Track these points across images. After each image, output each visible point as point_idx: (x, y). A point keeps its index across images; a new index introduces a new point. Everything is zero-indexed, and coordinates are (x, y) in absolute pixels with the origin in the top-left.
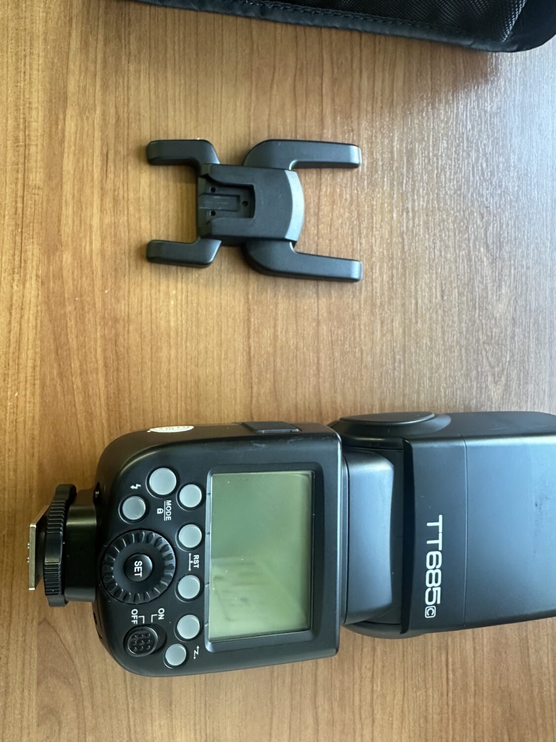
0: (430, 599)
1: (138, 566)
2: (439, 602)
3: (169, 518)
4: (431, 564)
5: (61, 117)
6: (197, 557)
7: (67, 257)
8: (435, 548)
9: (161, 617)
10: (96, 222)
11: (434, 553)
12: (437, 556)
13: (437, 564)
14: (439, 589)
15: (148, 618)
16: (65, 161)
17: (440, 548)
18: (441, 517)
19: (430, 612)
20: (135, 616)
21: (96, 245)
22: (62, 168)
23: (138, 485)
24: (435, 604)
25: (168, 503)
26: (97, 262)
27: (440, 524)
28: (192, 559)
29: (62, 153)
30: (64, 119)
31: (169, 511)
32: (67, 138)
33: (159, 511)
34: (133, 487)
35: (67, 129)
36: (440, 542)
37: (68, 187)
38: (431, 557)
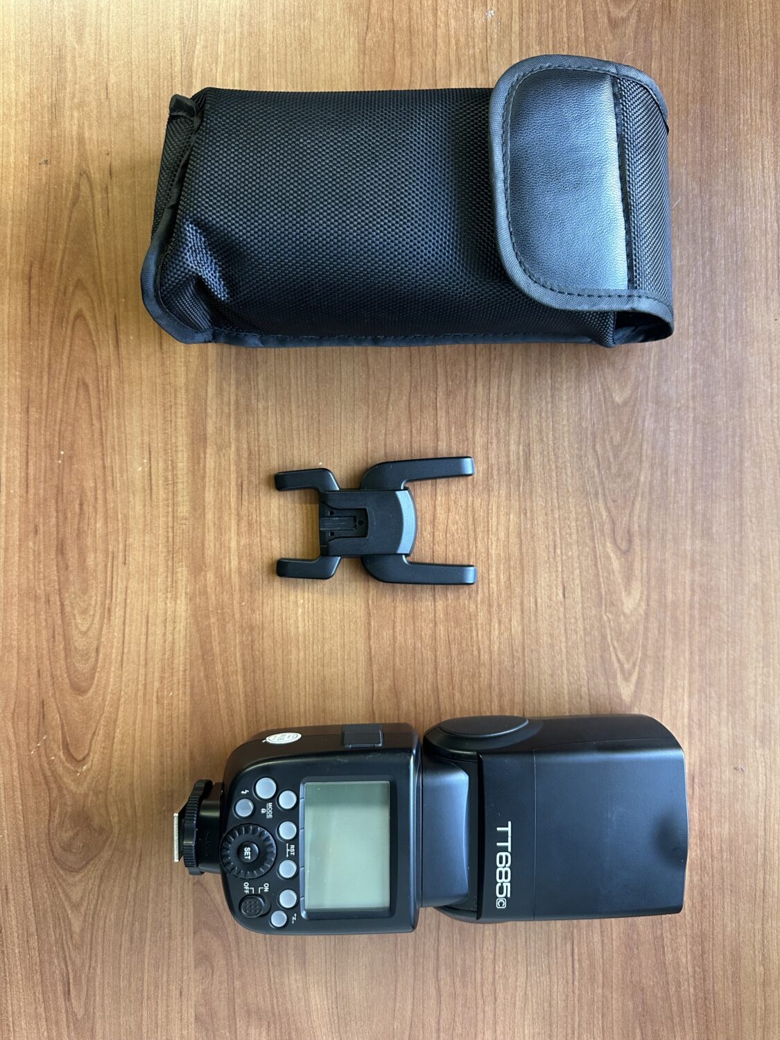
0: (501, 892)
1: (247, 851)
2: (509, 895)
3: (271, 816)
4: (501, 863)
5: (202, 455)
6: (293, 846)
7: (210, 576)
8: (505, 849)
9: (266, 889)
10: (233, 544)
11: (503, 854)
12: (507, 857)
13: (507, 863)
14: (509, 885)
15: (256, 890)
16: (207, 494)
17: (510, 850)
18: (510, 823)
19: (501, 904)
20: (247, 887)
21: (234, 563)
22: (204, 500)
23: (247, 791)
24: (506, 897)
25: (270, 805)
26: (235, 579)
27: (509, 829)
28: (289, 848)
29: (204, 487)
30: (205, 457)
31: (271, 811)
32: (207, 474)
33: (263, 811)
34: (243, 792)
35: (207, 466)
36: (509, 844)
37: (209, 516)
38: (501, 858)
